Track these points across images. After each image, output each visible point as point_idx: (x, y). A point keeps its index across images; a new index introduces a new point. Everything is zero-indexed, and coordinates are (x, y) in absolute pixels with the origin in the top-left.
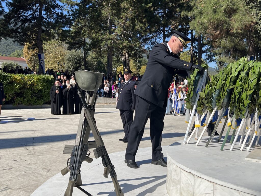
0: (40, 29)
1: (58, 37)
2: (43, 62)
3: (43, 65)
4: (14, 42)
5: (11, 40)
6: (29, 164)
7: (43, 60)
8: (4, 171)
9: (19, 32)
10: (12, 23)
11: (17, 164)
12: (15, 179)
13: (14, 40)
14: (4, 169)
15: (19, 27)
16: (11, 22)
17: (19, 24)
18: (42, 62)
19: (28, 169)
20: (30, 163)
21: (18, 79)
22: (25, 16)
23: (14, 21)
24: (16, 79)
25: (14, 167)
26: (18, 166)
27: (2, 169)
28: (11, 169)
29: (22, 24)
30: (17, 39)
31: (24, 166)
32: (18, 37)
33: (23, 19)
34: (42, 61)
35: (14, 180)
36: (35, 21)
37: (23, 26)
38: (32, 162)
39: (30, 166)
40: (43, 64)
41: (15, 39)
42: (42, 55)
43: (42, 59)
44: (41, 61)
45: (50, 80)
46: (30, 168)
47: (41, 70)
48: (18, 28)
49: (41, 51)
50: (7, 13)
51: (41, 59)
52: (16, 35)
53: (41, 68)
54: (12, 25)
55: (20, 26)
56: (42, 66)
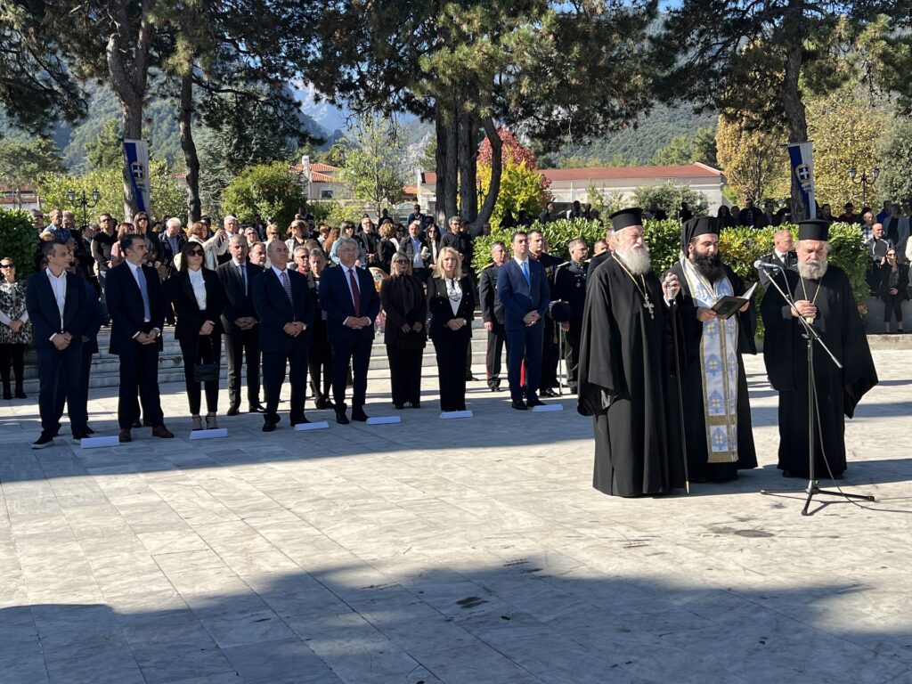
0: (794, 49)
1: (868, 72)
2: (808, 176)
3: (809, 186)
4: (698, 111)
5: (690, 106)
6: (888, 529)
7: (807, 170)
8: (820, 541)
9: (715, 75)
10: (691, 45)
11: (848, 526)
12: (868, 565)
13: (698, 104)
14: (815, 534)
15: (718, 53)
16: (689, 40)
17: (717, 44)
18: (802, 177)
19: (893, 543)
20: (888, 526)
21: (736, 244)
22: (736, 9)
23: (700, 35)
24: (729, 246)
25: (842, 534)
26: (855, 530)
27: (809, 534)
28: (837, 537)
29: (726, 44)
30: (708, 100)
31: (874, 533)
32: (710, 92)
33: (729, 22)
34: (805, 173)
35: (867, 568)
36: (773, 22)
37: (730, 49)
38: (895, 525)
39: (894, 536)
40: (807, 184)
41: (702, 100)
42: (804, 148)
43: (803, 166)
44: (801, 170)
45: (850, 244)
46: (898, 540)
47: (799, 205)
48: (715, 59)
49: (800, 132)
50: (676, 11)
51: (801, 162)
52: (708, 84)
53: (800, 197)
54: (692, 53)
55: (720, 50)
56: (803, 192)
